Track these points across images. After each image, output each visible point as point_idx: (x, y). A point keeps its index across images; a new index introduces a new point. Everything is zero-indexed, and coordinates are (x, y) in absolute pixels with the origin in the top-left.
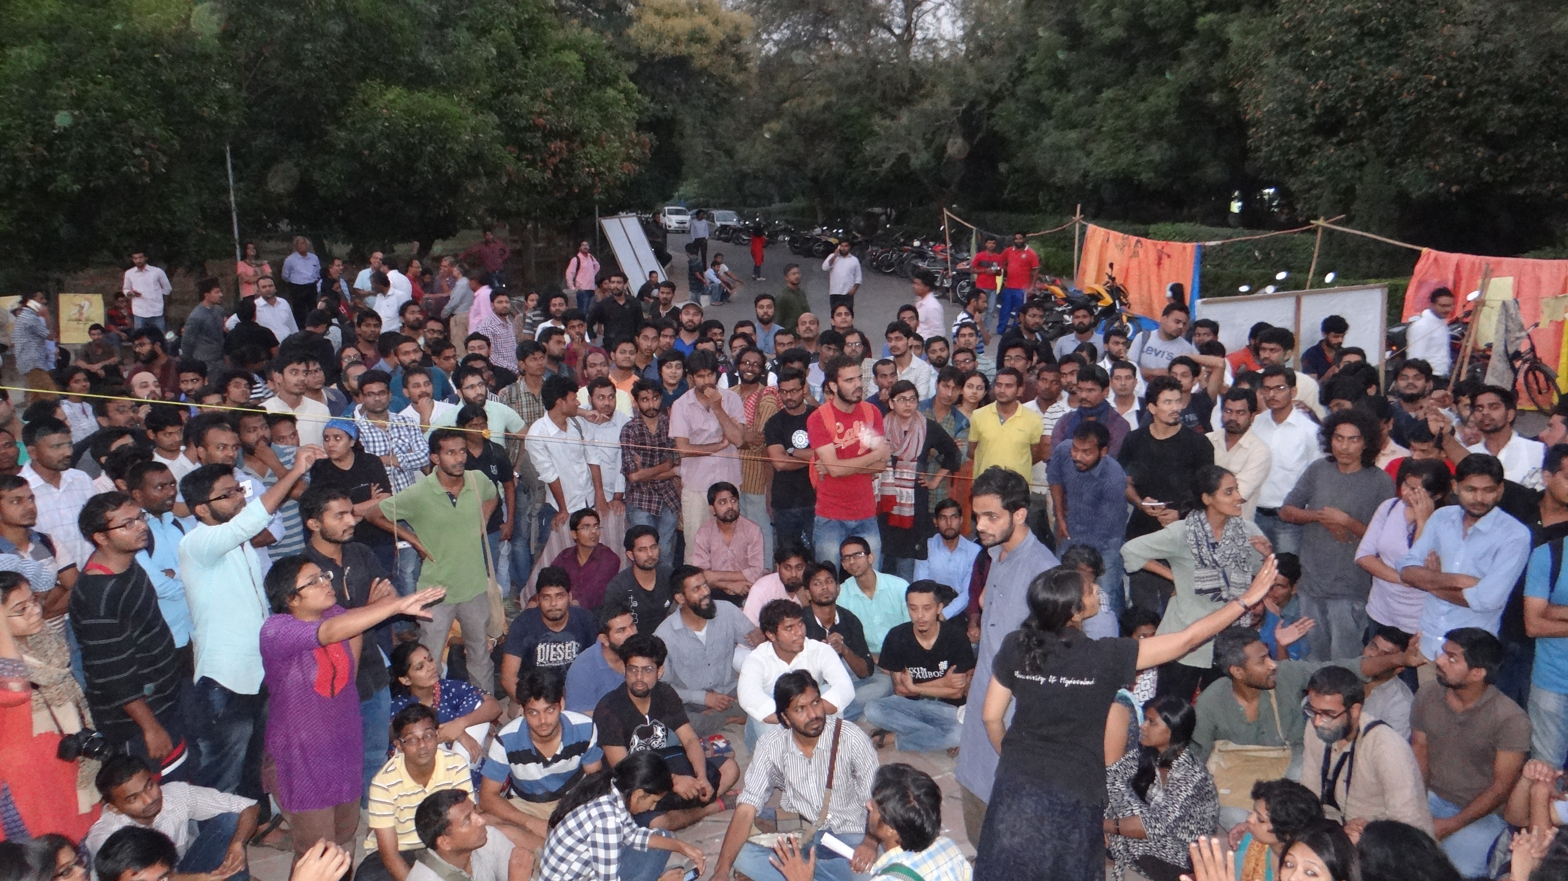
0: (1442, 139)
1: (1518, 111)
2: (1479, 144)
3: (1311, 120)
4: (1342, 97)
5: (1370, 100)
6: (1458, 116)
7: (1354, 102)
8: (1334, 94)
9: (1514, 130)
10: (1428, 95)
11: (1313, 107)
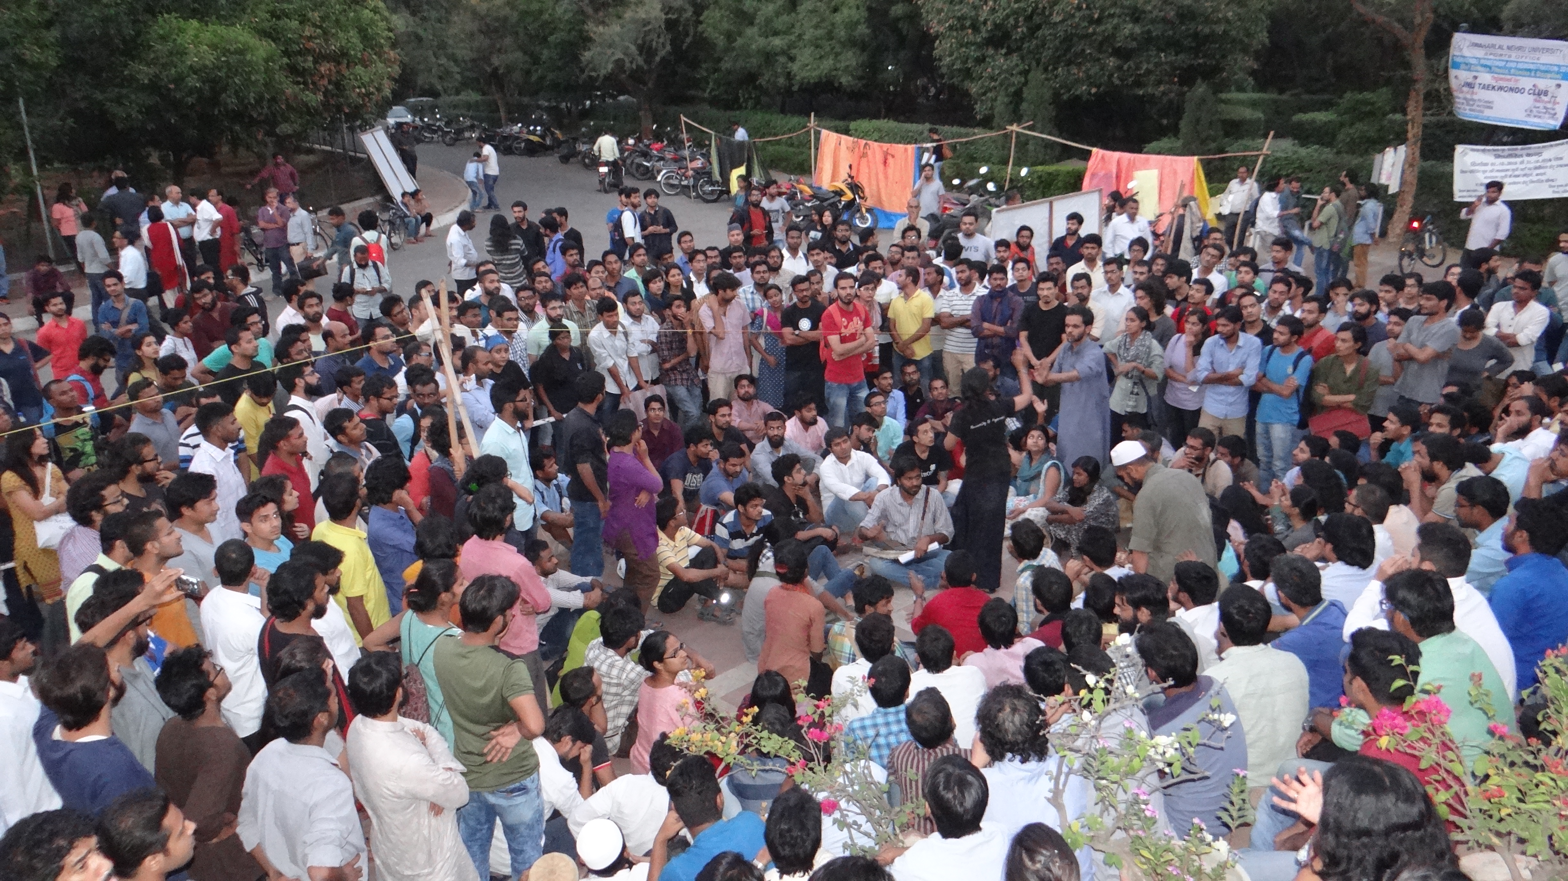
0: (1083, 50)
1: (1138, 30)
2: (1111, 55)
3: (985, 35)
4: (1008, 16)
5: (1029, 18)
6: (1094, 33)
7: (1017, 21)
8: (1001, 14)
9: (1134, 44)
10: (1073, 16)
11: (985, 23)
